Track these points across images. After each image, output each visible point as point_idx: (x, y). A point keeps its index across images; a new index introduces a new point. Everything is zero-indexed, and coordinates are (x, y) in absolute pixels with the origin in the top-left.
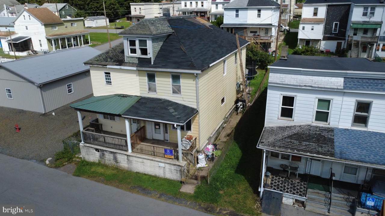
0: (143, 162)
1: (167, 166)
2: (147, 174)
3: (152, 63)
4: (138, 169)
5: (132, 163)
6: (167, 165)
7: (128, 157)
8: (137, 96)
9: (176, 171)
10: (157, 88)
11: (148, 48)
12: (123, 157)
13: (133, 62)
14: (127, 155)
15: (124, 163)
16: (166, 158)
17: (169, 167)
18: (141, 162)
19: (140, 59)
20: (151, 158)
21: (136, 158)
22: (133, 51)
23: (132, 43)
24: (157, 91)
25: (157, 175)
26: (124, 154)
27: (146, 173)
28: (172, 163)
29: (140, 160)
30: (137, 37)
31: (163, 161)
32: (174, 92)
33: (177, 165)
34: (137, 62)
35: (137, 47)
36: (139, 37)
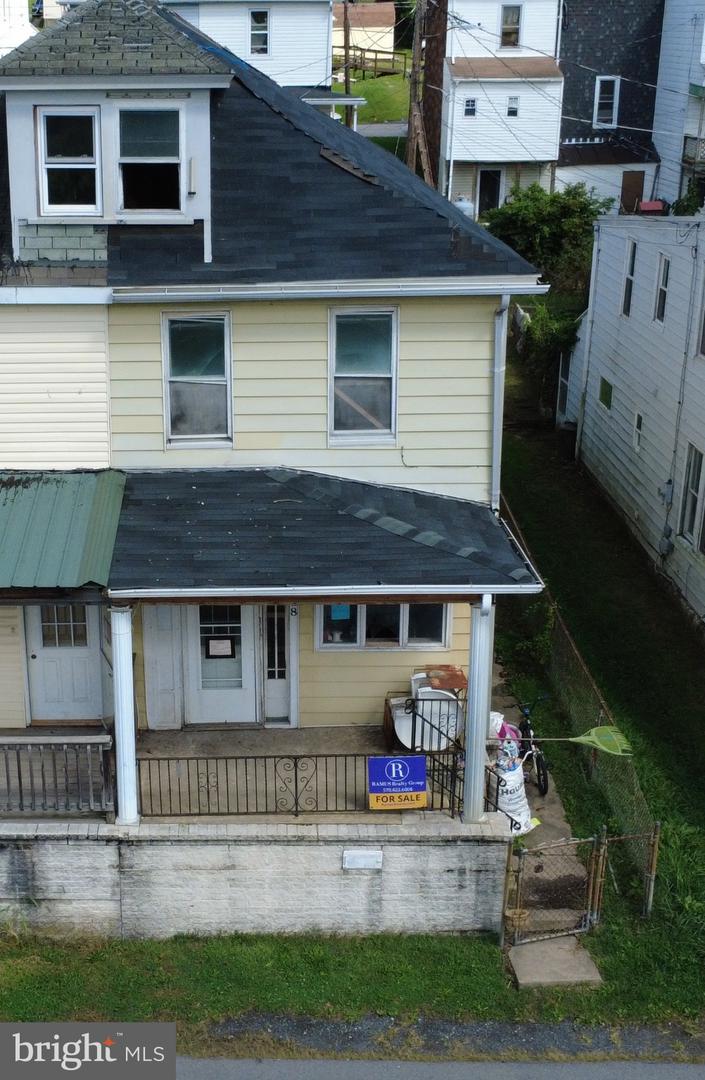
0: (233, 867)
1: (400, 859)
2: (254, 932)
3: (208, 258)
4: (187, 919)
5: (147, 883)
6: (396, 852)
7: (125, 850)
8: (88, 471)
9: (455, 875)
10: (236, 407)
11: (183, 159)
12: (86, 861)
13: (72, 255)
14: (120, 842)
15: (88, 894)
16: (381, 812)
17: (410, 863)
18: (214, 869)
19: (124, 237)
20: (292, 831)
21: (187, 848)
22: (72, 187)
23: (71, 135)
24: (236, 424)
25: (323, 926)
26: (97, 839)
27: (247, 929)
28: (431, 832)
29: (215, 855)
30: (108, 94)
31: (371, 832)
32: (344, 420)
33: (466, 840)
34: (103, 255)
35: (107, 158)
36: (126, 94)
